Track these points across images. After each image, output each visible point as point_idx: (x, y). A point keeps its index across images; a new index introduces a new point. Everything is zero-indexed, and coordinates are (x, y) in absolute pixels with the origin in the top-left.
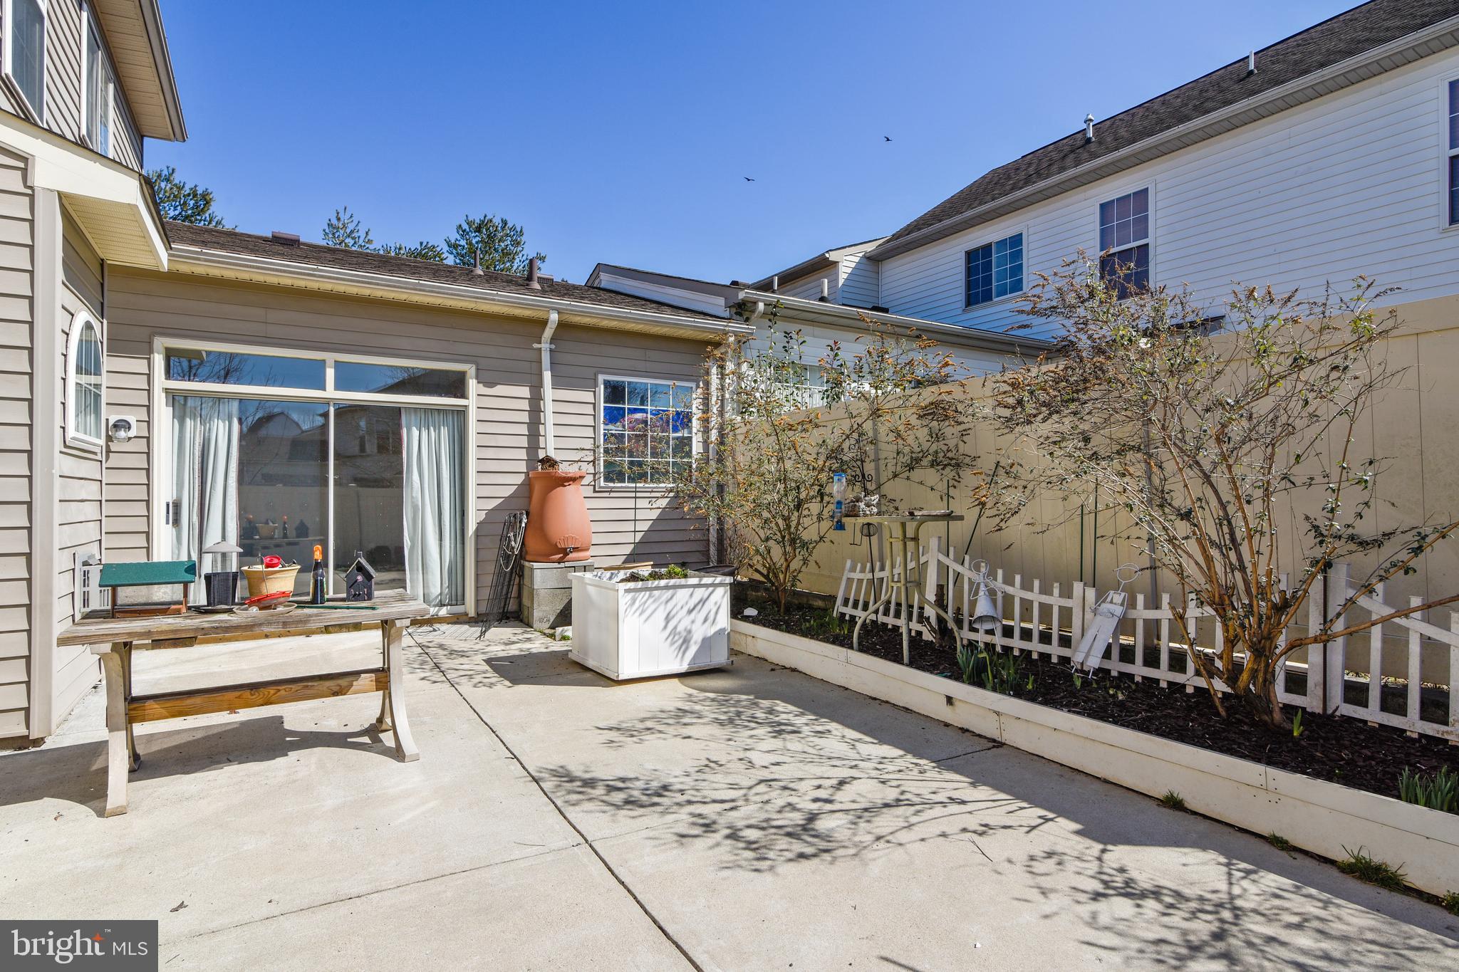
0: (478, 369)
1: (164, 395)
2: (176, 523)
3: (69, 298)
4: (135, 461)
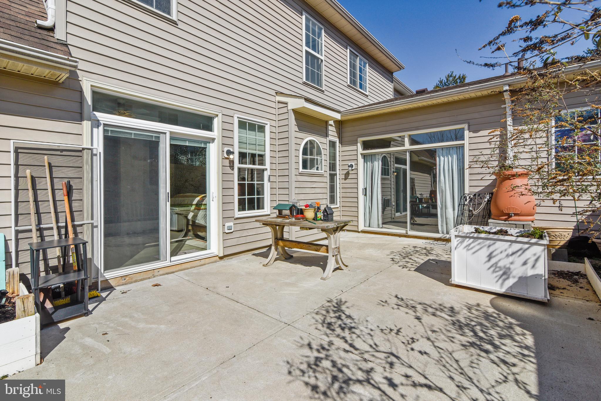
0: (469, 126)
1: (360, 155)
2: (366, 195)
3: (301, 135)
4: (354, 176)
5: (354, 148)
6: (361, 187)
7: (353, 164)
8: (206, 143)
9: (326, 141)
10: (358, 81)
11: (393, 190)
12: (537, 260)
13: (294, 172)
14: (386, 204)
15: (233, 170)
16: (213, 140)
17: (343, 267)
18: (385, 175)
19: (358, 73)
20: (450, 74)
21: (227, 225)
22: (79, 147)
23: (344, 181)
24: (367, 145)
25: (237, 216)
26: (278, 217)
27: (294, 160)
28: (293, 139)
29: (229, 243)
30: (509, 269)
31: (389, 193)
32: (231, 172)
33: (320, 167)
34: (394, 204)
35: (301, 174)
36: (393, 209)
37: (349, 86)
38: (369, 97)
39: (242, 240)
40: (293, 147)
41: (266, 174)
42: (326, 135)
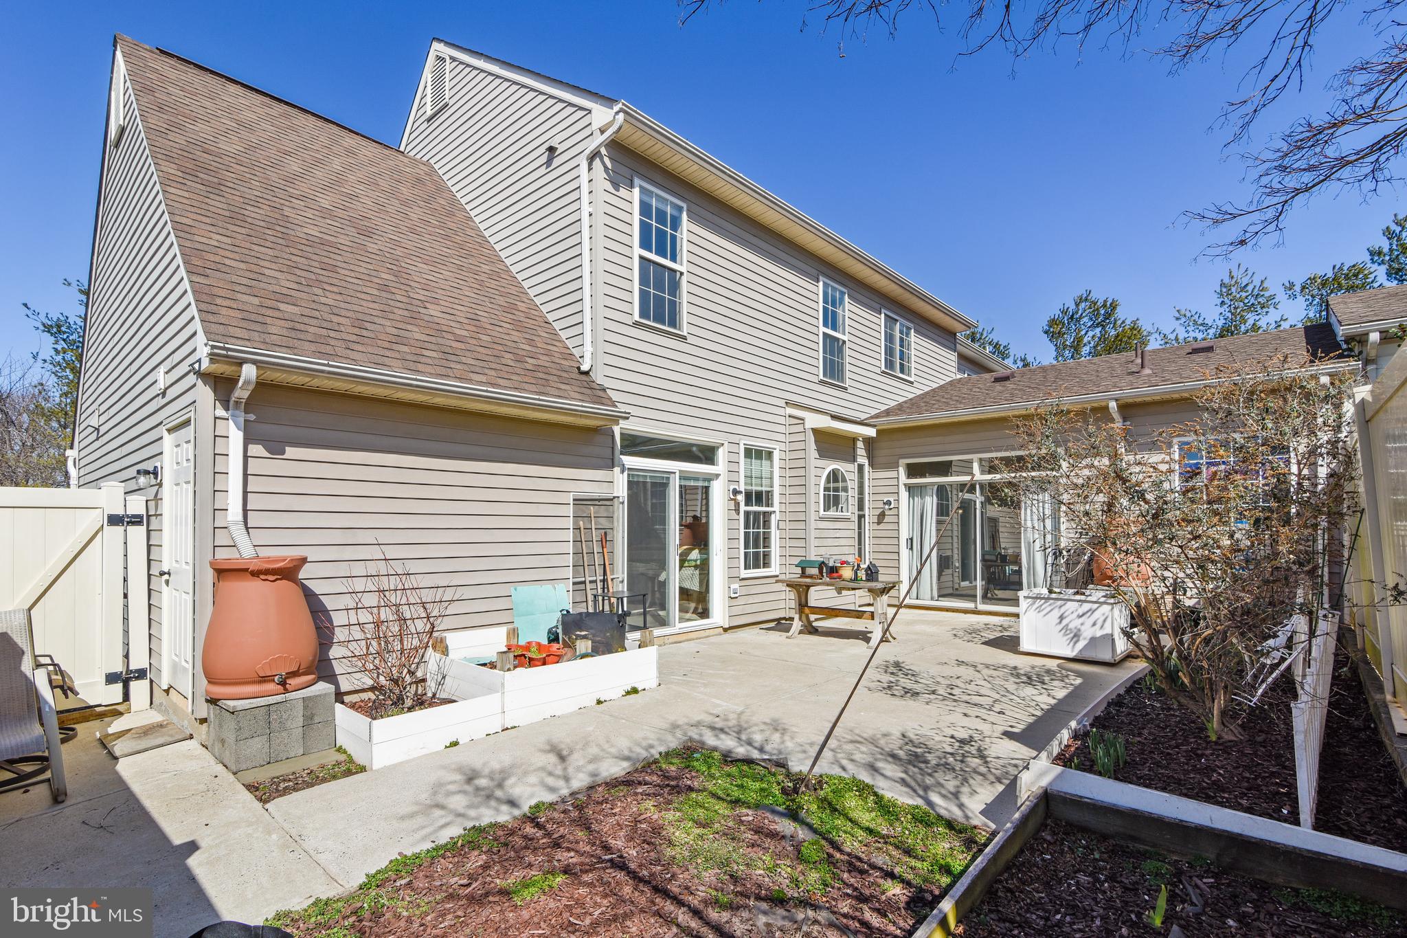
1: (903, 486)
2: (911, 549)
3: (822, 463)
4: (894, 519)
5: (893, 474)
6: (904, 535)
7: (892, 500)
8: (709, 480)
9: (853, 467)
10: (898, 361)
11: (955, 539)
12: (1105, 621)
13: (813, 516)
14: (944, 563)
15: (738, 514)
16: (717, 476)
17: (891, 639)
18: (942, 515)
19: (898, 348)
20: (1085, 296)
21: (733, 586)
22: (611, 496)
23: (876, 526)
24: (913, 471)
25: (743, 576)
26: (801, 577)
27: (813, 498)
28: (813, 469)
29: (736, 611)
30: (1079, 630)
31: (949, 546)
32: (737, 517)
33: (845, 507)
34: (957, 565)
35: (822, 519)
36: (956, 574)
37: (883, 372)
38: (916, 384)
39: (749, 609)
40: (813, 480)
41: (774, 520)
42: (854, 460)
